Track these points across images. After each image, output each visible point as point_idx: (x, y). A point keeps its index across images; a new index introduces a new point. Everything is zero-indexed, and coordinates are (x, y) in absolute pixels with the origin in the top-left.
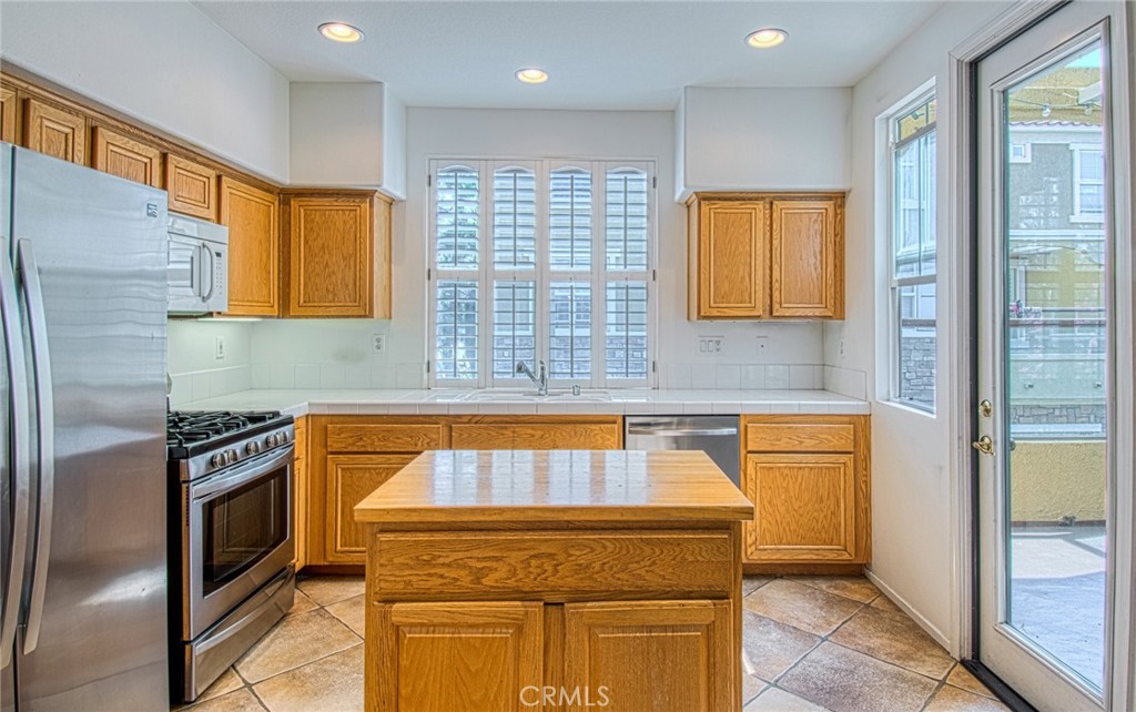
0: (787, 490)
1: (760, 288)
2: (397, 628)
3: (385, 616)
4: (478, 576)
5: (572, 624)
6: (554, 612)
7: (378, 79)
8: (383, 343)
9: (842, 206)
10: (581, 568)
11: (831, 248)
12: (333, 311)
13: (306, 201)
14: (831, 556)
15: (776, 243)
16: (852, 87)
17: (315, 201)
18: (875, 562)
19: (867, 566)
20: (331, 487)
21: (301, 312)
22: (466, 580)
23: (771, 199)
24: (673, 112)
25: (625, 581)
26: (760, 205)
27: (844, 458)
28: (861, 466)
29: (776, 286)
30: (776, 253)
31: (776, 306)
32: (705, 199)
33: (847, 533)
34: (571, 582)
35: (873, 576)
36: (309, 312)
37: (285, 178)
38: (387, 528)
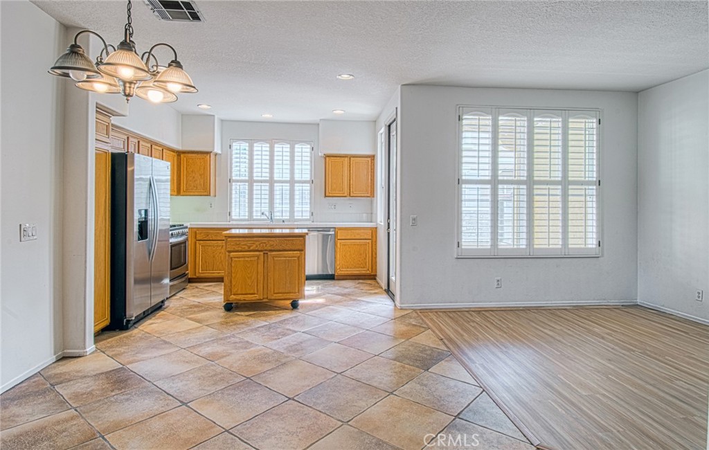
0: (350, 252)
1: (346, 186)
2: (231, 258)
3: (229, 255)
4: (249, 247)
5: (269, 257)
6: (266, 255)
7: (212, 114)
8: (213, 205)
9: (373, 160)
10: (271, 245)
11: (370, 174)
12: (196, 193)
13: (186, 155)
14: (364, 272)
15: (351, 171)
16: (375, 121)
17: (190, 155)
18: (378, 274)
19: (376, 275)
20: (198, 252)
21: (185, 193)
22: (247, 248)
23: (351, 157)
24: (318, 124)
25: (281, 248)
26: (346, 159)
27: (368, 241)
28: (374, 243)
29: (351, 186)
30: (351, 175)
31: (351, 193)
32: (328, 156)
33: (369, 265)
34: (270, 248)
35: (377, 278)
36: (187, 194)
37: (180, 148)
38: (230, 237)
